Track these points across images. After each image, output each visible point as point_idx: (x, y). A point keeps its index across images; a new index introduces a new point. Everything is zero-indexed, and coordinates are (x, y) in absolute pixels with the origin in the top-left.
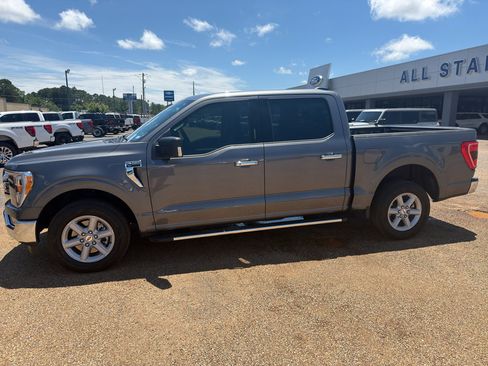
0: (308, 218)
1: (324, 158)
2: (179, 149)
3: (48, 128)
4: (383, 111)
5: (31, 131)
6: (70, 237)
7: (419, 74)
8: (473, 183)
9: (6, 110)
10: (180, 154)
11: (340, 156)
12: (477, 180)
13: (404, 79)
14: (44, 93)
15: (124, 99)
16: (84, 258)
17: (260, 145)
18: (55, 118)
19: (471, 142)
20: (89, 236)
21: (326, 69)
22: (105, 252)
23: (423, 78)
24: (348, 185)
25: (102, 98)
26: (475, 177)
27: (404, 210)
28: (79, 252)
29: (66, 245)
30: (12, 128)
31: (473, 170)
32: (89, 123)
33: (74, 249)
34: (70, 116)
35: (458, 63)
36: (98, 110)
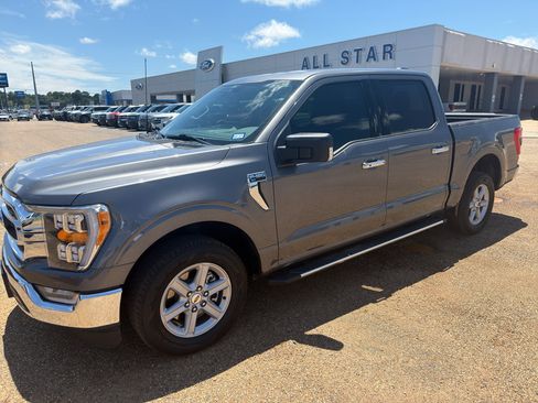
1: (434, 151)
7: (320, 60)
11: (447, 149)
13: (305, 66)
20: (196, 295)
21: (218, 51)
22: (218, 313)
23: (325, 66)
29: (166, 317)
35: (358, 51)
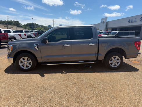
0: (85, 61)
1: (89, 45)
2: (47, 41)
3: (25, 34)
4: (118, 31)
5: (20, 35)
6: (21, 63)
7: (134, 20)
8: (138, 54)
9: (17, 29)
10: (47, 42)
11: (94, 44)
12: (140, 53)
13: (129, 22)
14: (27, 25)
15: (48, 27)
16: (25, 68)
17: (71, 40)
18: (28, 32)
19: (138, 42)
20: (25, 62)
22: (30, 66)
23: (135, 22)
24: (97, 53)
25: (43, 27)
26: (139, 52)
27: (115, 61)
28: (24, 66)
29: (20, 65)
30: (15, 34)
31: (139, 50)
32: (37, 33)
33: (22, 65)
34: (32, 31)
36: (40, 30)
